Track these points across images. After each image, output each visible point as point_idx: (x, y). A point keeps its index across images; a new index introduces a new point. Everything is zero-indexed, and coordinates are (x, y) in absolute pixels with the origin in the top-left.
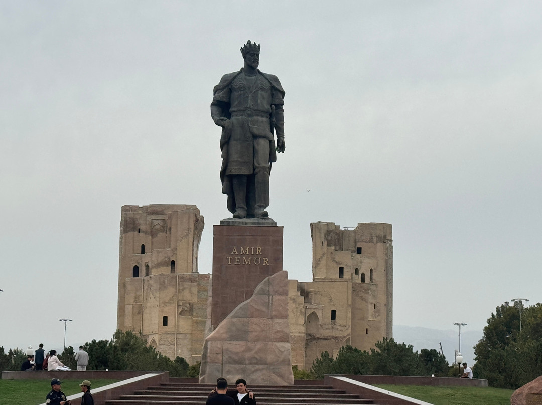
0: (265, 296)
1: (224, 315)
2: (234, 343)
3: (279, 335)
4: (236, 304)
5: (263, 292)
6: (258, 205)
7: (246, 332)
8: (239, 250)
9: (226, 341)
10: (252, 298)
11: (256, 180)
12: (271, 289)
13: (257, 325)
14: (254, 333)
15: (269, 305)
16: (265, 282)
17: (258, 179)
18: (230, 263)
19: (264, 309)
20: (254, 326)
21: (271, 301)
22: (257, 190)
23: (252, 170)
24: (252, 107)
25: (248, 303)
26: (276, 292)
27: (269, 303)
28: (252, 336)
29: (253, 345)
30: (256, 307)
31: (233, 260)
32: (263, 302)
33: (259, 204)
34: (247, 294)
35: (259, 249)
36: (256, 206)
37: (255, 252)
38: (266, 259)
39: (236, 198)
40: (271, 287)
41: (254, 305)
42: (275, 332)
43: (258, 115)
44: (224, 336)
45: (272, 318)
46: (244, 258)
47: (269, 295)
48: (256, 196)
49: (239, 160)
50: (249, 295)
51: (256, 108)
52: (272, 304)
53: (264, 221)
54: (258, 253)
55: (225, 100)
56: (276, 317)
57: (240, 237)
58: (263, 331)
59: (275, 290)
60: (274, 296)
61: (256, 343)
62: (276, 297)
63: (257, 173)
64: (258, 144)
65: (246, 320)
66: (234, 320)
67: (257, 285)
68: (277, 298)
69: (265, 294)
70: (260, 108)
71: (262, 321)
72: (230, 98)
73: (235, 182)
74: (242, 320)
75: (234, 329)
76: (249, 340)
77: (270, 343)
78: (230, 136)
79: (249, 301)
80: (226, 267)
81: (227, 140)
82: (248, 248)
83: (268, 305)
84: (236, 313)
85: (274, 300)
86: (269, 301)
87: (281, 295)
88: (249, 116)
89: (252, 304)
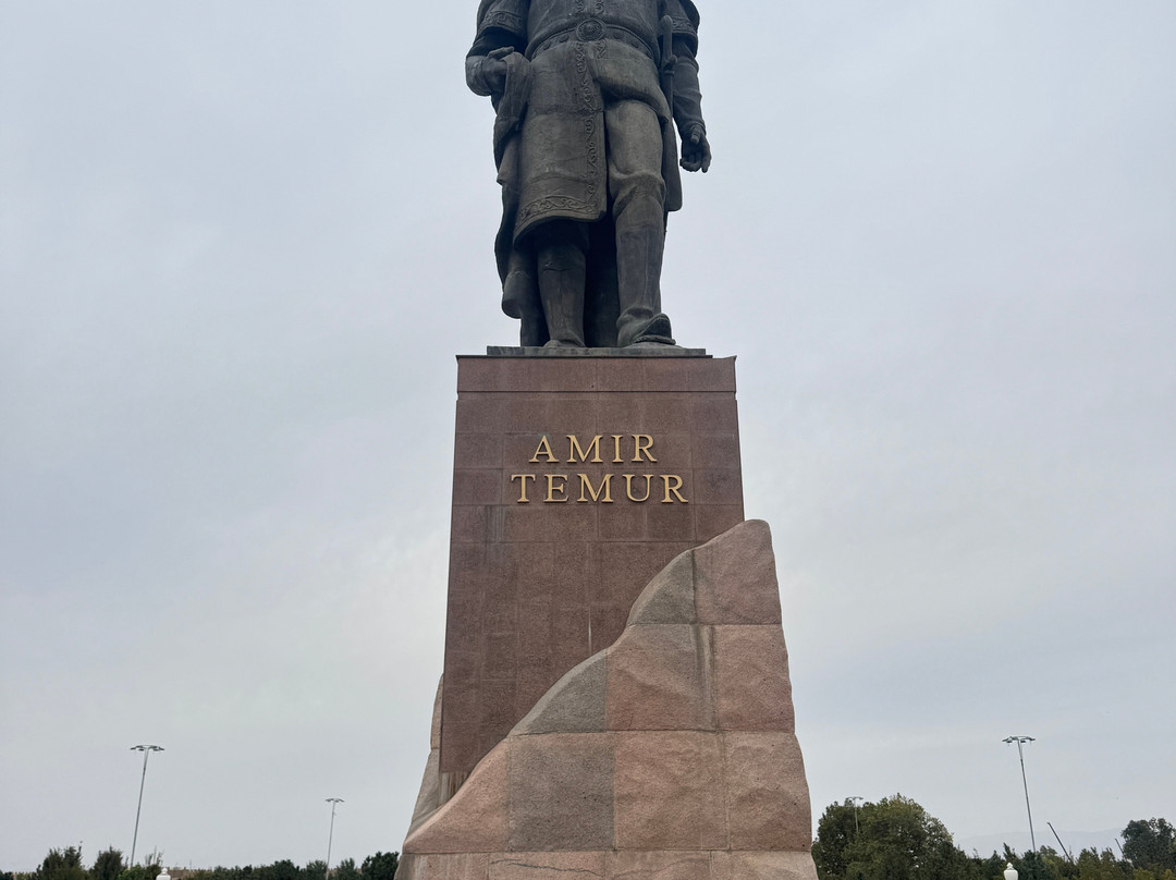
0: (679, 627)
1: (498, 724)
2: (543, 858)
3: (761, 815)
4: (550, 669)
5: (672, 612)
6: (629, 312)
7: (603, 801)
8: (562, 447)
9: (502, 851)
10: (623, 637)
11: (620, 230)
12: (704, 600)
13: (652, 763)
14: (636, 808)
15: (700, 666)
16: (678, 568)
17: (627, 223)
18: (523, 499)
19: (678, 686)
20: (638, 773)
21: (707, 651)
22: (622, 263)
23: (604, 199)
24: (597, 12)
25: (606, 661)
26: (727, 610)
27: (700, 657)
28: (630, 820)
29: (638, 866)
30: (641, 676)
31: (537, 486)
32: (672, 653)
33: (632, 307)
34: (599, 622)
35: (643, 440)
36: (624, 316)
37: (627, 451)
38: (673, 481)
39: (549, 317)
40: (702, 587)
41: (632, 671)
42: (742, 800)
43: (617, 37)
44: (497, 823)
45: (718, 729)
46: (584, 477)
47: (697, 622)
48: (622, 285)
49: (557, 170)
50: (607, 627)
51: (611, 14)
52: (713, 662)
53: (656, 346)
54: (637, 458)
55: (509, 24)
56: (739, 723)
57: (563, 398)
58: (684, 791)
59: (725, 603)
60: (717, 627)
61: (649, 854)
62: (731, 633)
63: (623, 204)
64: (622, 118)
65: (599, 739)
66: (544, 742)
67: (640, 586)
68: (733, 637)
69: (679, 619)
70: (627, 16)
71: (674, 743)
72: (525, 22)
73: (546, 261)
74: (580, 739)
75: (544, 785)
76: (617, 842)
77: (721, 856)
78: (526, 106)
79: (609, 651)
80: (510, 515)
81: (514, 119)
82: (597, 438)
83: (695, 667)
84: (551, 707)
85: (720, 645)
86: (699, 645)
87: (752, 622)
88: (589, 35)
89: (623, 663)
